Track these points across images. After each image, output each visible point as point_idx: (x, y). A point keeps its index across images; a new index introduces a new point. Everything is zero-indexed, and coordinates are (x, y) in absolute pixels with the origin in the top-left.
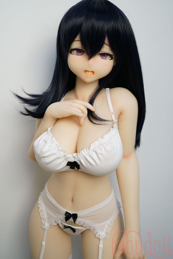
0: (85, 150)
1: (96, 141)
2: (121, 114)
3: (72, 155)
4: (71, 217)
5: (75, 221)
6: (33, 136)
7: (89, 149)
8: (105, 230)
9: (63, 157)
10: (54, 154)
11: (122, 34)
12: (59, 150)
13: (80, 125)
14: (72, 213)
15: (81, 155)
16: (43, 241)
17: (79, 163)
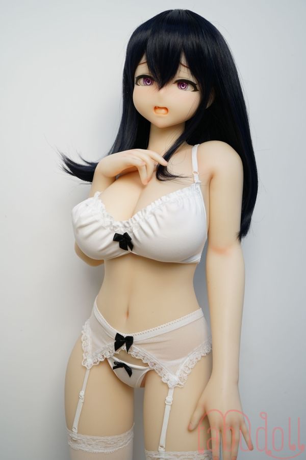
1: (157, 200)
2: (211, 178)
3: (121, 222)
4: (123, 342)
5: (128, 348)
7: (145, 211)
8: (178, 373)
9: (108, 226)
10: (96, 221)
12: (104, 215)
14: (125, 335)
15: (134, 222)
16: (81, 390)
17: (130, 235)
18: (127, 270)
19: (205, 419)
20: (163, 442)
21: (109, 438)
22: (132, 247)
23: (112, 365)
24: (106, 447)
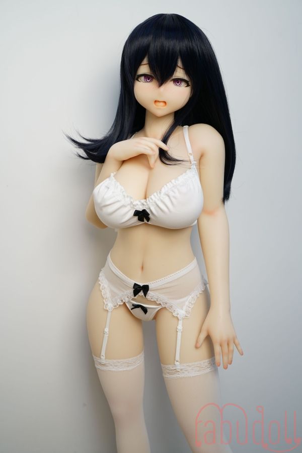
0: (155, 194)
1: (168, 183)
2: (202, 156)
3: (140, 201)
4: (140, 289)
5: (145, 294)
6: (92, 182)
7: (160, 193)
8: (185, 308)
9: (128, 204)
10: (118, 201)
11: (198, 54)
12: (124, 196)
13: (150, 168)
14: (141, 284)
15: (151, 201)
16: (105, 327)
17: (148, 211)
18: (142, 234)
19: (209, 339)
20: (177, 358)
21: (130, 359)
22: (148, 219)
23: (129, 307)
24: (128, 366)
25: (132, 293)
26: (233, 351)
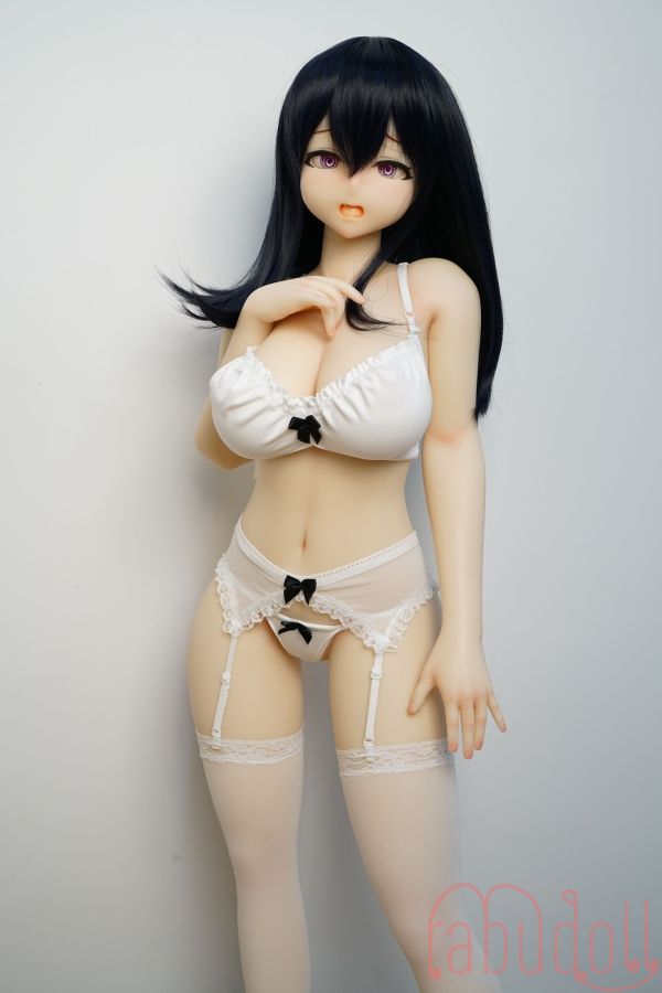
0: (333, 384)
1: (360, 363)
2: (433, 321)
3: (302, 399)
4: (299, 588)
5: (308, 598)
7: (343, 381)
8: (389, 631)
9: (278, 406)
10: (260, 398)
11: (428, 114)
12: (271, 387)
13: (326, 338)
14: (301, 578)
15: (324, 398)
16: (224, 671)
17: (318, 419)
18: (306, 474)
19: (435, 696)
20: (370, 733)
21: (273, 742)
22: (318, 437)
23: (275, 627)
24: (268, 756)
25: (282, 598)
26: (485, 722)
